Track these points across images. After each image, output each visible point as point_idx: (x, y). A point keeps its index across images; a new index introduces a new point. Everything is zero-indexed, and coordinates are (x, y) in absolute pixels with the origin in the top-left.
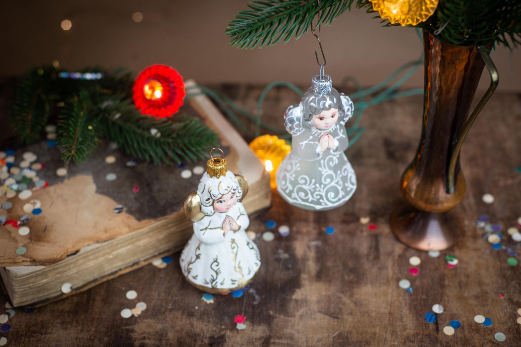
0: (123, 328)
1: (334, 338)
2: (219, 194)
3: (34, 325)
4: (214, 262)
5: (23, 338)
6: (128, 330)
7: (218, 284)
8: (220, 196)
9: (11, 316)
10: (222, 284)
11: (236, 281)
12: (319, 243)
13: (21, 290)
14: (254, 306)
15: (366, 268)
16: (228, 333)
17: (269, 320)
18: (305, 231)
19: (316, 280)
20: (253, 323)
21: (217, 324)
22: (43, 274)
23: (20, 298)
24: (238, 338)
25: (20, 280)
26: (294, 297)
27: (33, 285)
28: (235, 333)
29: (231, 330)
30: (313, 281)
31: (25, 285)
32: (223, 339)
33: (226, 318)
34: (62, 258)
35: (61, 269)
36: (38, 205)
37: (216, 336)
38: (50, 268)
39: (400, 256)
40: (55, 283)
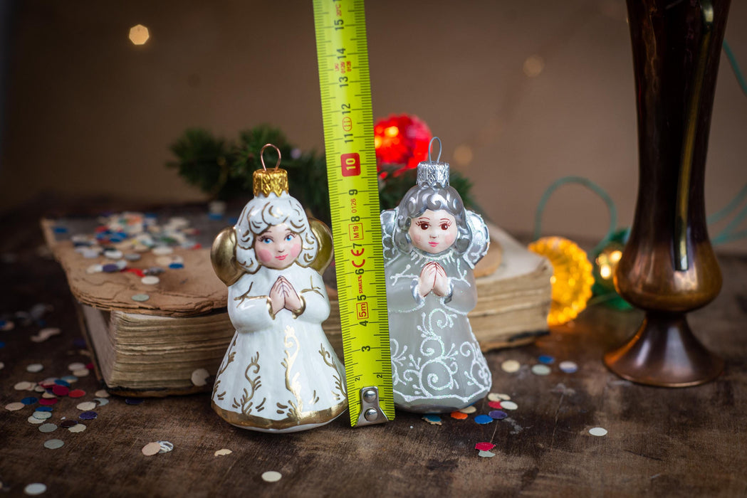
1: (652, 480)
2: (261, 221)
5: (113, 428)
6: (290, 439)
7: (253, 408)
8: (264, 226)
9: (100, 405)
10: (260, 408)
11: (286, 407)
12: (628, 384)
13: (127, 353)
14: (510, 436)
15: (711, 412)
16: (463, 459)
17: (536, 453)
18: (603, 370)
19: (621, 419)
20: (507, 453)
21: (445, 447)
22: (167, 335)
23: (122, 372)
24: (480, 466)
25: (129, 331)
26: (582, 433)
27: (149, 351)
28: (476, 460)
29: (469, 456)
30: (615, 419)
31: (136, 346)
32: (453, 465)
33: (461, 443)
34: (204, 310)
35: (197, 336)
36: (180, 261)
37: (441, 460)
38: (181, 325)
40: (183, 362)
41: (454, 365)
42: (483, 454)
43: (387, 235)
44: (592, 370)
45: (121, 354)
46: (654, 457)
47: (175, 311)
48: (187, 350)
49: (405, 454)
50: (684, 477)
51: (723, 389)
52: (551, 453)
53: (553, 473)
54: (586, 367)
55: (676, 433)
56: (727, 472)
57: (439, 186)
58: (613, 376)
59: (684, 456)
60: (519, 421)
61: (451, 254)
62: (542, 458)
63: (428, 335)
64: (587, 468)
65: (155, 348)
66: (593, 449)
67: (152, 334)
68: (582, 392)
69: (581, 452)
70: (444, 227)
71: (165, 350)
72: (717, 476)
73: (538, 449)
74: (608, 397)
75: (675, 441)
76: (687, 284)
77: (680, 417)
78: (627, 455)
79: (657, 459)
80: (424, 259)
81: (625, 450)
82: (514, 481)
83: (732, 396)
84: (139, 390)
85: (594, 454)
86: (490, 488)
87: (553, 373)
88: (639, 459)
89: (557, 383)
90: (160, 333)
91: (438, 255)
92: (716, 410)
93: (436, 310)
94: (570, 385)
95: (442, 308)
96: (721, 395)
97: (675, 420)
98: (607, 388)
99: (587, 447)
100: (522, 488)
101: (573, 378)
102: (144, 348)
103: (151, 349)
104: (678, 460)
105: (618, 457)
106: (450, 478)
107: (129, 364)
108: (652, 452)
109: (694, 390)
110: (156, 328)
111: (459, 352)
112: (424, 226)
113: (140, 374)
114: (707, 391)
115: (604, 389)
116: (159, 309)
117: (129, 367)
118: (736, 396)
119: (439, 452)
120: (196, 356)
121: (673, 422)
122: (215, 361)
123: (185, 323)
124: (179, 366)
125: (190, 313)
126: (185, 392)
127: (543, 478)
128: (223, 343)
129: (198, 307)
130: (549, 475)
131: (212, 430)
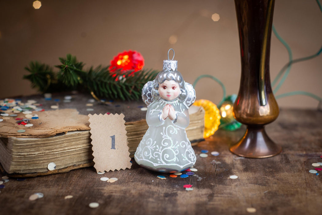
0: (95, 188)
1: (265, 193)
3: (23, 186)
5: (13, 191)
6: (99, 189)
9: (5, 182)
12: (243, 158)
13: (18, 157)
14: (198, 182)
15: (282, 166)
16: (179, 192)
17: (211, 187)
18: (230, 154)
19: (244, 172)
20: (198, 188)
21: (170, 188)
22: (36, 147)
23: (15, 165)
24: (188, 194)
25: (18, 146)
26: (228, 178)
27: (27, 155)
28: (185, 192)
29: (182, 191)
30: (242, 172)
31: (21, 153)
32: (176, 194)
33: (177, 186)
34: (53, 134)
35: (50, 147)
36: (36, 116)
37: (170, 193)
38: (42, 142)
39: (305, 162)
40: (44, 160)
41: (177, 151)
42: (187, 189)
43: (149, 92)
44: (226, 154)
45: (15, 157)
46: (263, 184)
47: (39, 136)
48: (45, 154)
49: (153, 192)
50: (278, 191)
51: (283, 157)
52: (218, 187)
53: (220, 194)
54: (222, 153)
55: (270, 175)
56: (296, 188)
57: (172, 70)
58: (235, 156)
59: (275, 183)
60: (200, 176)
61: (177, 101)
62: (214, 189)
63: (165, 137)
64: (236, 191)
65: (31, 154)
66: (236, 184)
67: (29, 147)
68: (224, 163)
69: (230, 185)
70: (173, 88)
71: (35, 154)
72: (292, 190)
73: (211, 186)
74: (236, 164)
75: (270, 178)
76: (266, 111)
77: (269, 169)
78: (251, 185)
79: (264, 185)
80: (165, 103)
81: (250, 183)
82: (205, 199)
83: (288, 160)
84: (23, 174)
85: (236, 185)
86: (195, 202)
87: (209, 156)
88: (257, 186)
89: (212, 160)
90: (32, 146)
91: (171, 101)
92: (283, 165)
93: (170, 126)
94: (218, 160)
95: (173, 125)
96: (283, 159)
97: (267, 170)
98: (234, 160)
99: (232, 183)
100: (209, 201)
101: (218, 158)
102: (26, 154)
103: (28, 154)
104: (274, 185)
105: (247, 186)
106: (176, 200)
107: (18, 162)
108: (261, 183)
109: (272, 159)
110: (31, 144)
111: (180, 145)
112: (164, 87)
113: (24, 166)
114: (277, 158)
115: (233, 161)
116: (31, 135)
117: (18, 163)
118: (290, 159)
119: (168, 190)
120: (49, 157)
121: (267, 171)
122: (58, 159)
123: (44, 141)
124: (42, 162)
125: (46, 136)
126: (45, 174)
127: (217, 196)
128: (62, 149)
129: (50, 133)
130: (219, 195)
131: (61, 189)
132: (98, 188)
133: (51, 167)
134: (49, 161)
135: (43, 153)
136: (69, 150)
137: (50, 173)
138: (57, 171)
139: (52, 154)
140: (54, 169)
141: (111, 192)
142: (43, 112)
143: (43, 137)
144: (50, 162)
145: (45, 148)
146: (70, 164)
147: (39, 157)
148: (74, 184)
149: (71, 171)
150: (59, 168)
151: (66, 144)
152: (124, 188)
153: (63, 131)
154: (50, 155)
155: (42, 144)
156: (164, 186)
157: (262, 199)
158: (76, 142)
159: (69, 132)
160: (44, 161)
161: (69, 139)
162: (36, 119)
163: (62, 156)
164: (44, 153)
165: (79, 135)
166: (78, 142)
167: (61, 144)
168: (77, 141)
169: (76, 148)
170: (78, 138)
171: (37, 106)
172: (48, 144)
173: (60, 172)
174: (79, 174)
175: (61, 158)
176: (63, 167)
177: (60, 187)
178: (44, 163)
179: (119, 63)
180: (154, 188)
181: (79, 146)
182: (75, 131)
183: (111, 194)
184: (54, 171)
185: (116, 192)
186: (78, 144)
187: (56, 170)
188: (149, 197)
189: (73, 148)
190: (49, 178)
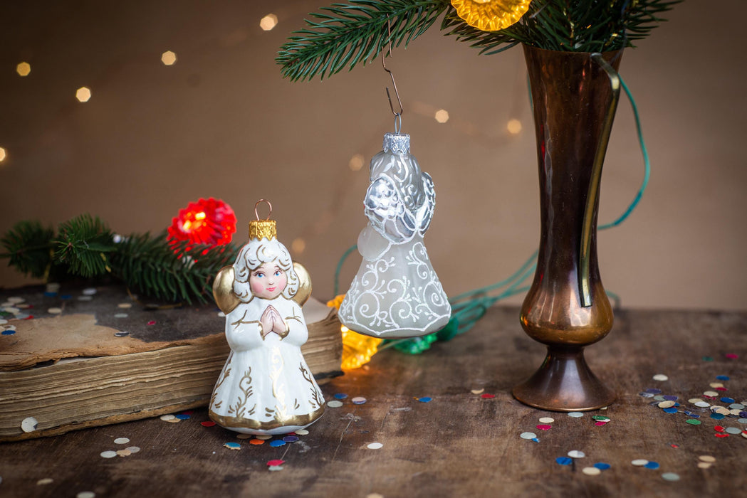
0: (100, 465)
1: (414, 477)
2: (256, 259)
4: (245, 377)
6: (106, 467)
7: (246, 412)
8: (258, 263)
10: (251, 412)
11: (273, 411)
12: (408, 409)
14: (299, 454)
15: (474, 425)
16: (254, 473)
17: (319, 465)
19: (396, 435)
20: (294, 466)
21: (240, 466)
24: (269, 478)
26: (361, 448)
28: (266, 474)
29: (261, 471)
30: (392, 436)
32: (245, 478)
33: (255, 462)
34: (29, 364)
35: (25, 388)
36: (13, 328)
37: (235, 475)
38: (10, 378)
39: (525, 416)
40: (14, 412)
42: (272, 468)
44: (379, 402)
46: (419, 460)
47: (4, 367)
48: (16, 401)
50: (440, 473)
52: (331, 464)
53: (330, 478)
54: (374, 399)
55: (441, 442)
56: (478, 467)
59: (444, 458)
60: (308, 443)
62: (323, 468)
64: (361, 473)
66: (369, 458)
68: (367, 418)
69: (358, 461)
72: (469, 470)
73: (321, 462)
74: (389, 421)
75: (439, 448)
77: (447, 430)
78: (397, 460)
79: (420, 462)
81: (396, 458)
82: (297, 486)
83: (494, 412)
85: (369, 462)
86: (275, 492)
87: (344, 405)
88: (406, 463)
89: (346, 413)
92: (478, 423)
94: (358, 413)
96: (485, 412)
97: (443, 433)
98: (389, 414)
99: (363, 458)
100: (303, 490)
101: (361, 408)
104: (438, 461)
105: (388, 463)
108: (417, 457)
115: (386, 415)
119: (235, 469)
120: (24, 406)
121: (441, 435)
122: (43, 410)
123: (13, 376)
124: (10, 416)
125: (17, 367)
126: (16, 439)
127: (322, 482)
128: (49, 393)
129: (25, 361)
130: (327, 480)
131: (37, 466)
132: (106, 465)
133: (28, 425)
134: (26, 414)
135: (11, 400)
136: (63, 395)
137: (26, 437)
138: (39, 434)
139: (30, 401)
140: (33, 429)
141: (126, 472)
142: (31, 320)
143: (12, 368)
144: (25, 417)
145: (15, 389)
146: (66, 419)
147: (5, 406)
148: (65, 458)
149: (67, 433)
150: (45, 428)
151: (56, 383)
152: (153, 465)
153: (51, 358)
154: (23, 404)
155: (10, 382)
156: (232, 462)
157: (404, 486)
158: (76, 379)
159: (62, 359)
160: (15, 415)
161: (61, 374)
162: (9, 335)
163: (50, 405)
164: (15, 399)
165: (82, 365)
166: (81, 379)
167: (46, 382)
168: (79, 376)
169: (77, 390)
170: (82, 371)
171: (22, 310)
172: (22, 383)
173: (45, 434)
174: (80, 438)
175: (47, 410)
176: (52, 425)
177: (36, 464)
178: (15, 417)
179: (186, 227)
180: (209, 466)
181: (83, 387)
182: (75, 357)
183: (125, 476)
184: (33, 432)
185: (136, 472)
186: (81, 383)
187: (38, 431)
188: (193, 482)
189: (71, 391)
190: (23, 446)
